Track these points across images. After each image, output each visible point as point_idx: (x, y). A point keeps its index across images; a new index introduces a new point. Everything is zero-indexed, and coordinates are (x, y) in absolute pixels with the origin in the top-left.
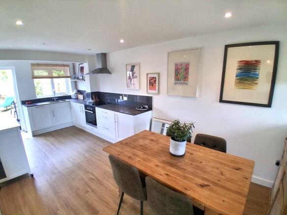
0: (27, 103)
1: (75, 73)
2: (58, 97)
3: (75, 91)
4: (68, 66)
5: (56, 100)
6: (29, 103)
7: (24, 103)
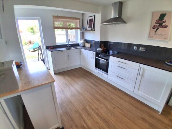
0: (50, 48)
1: (83, 25)
2: (71, 44)
3: (83, 41)
4: (79, 19)
5: (70, 46)
6: (52, 48)
7: (48, 48)
